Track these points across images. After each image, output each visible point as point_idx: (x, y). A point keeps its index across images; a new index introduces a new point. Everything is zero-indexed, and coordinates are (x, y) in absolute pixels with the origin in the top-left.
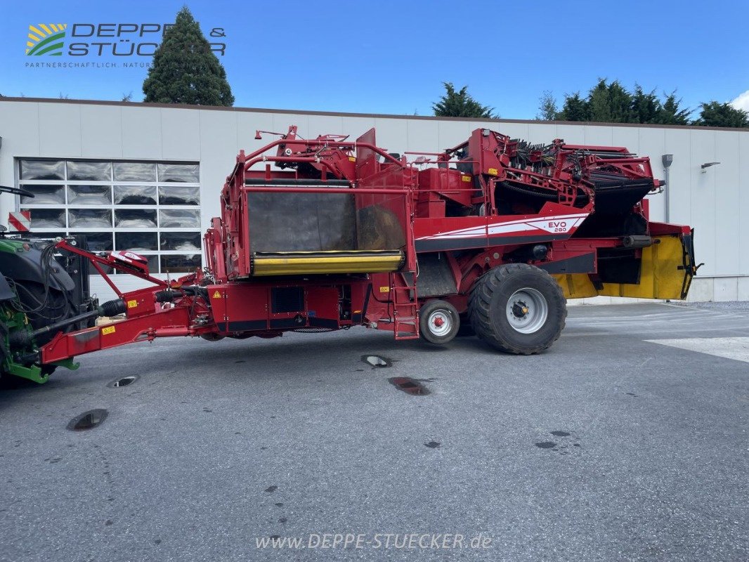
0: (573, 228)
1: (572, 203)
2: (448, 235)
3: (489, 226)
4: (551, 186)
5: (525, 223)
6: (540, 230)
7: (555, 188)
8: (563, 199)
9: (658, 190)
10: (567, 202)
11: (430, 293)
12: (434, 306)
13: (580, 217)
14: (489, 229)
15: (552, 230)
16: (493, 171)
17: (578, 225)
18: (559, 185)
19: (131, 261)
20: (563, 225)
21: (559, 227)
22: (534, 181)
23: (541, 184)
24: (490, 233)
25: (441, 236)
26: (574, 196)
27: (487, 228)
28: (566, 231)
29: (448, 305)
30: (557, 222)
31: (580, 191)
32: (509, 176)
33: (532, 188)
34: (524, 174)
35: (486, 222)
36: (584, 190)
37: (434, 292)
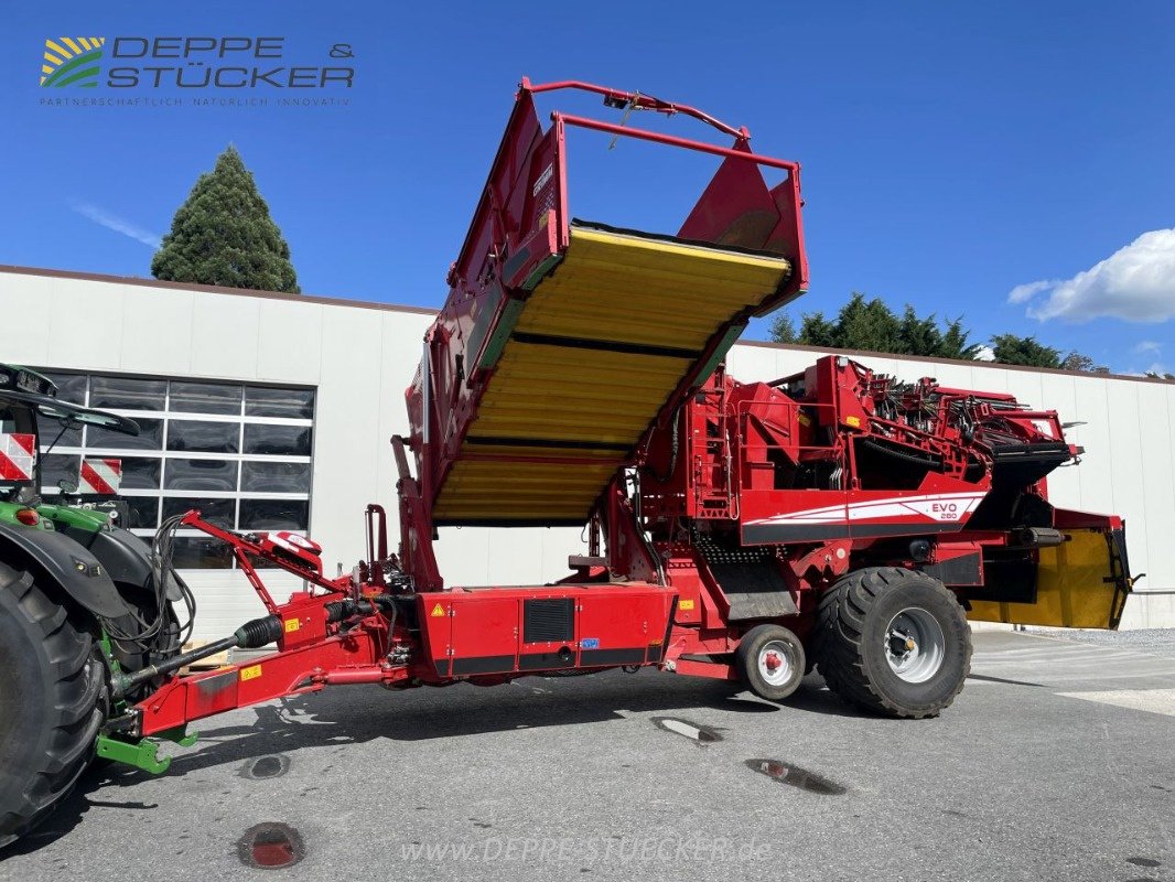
0: (966, 514)
1: (961, 475)
2: (790, 518)
3: (850, 505)
4: (932, 447)
5: (900, 503)
6: (921, 516)
7: (938, 451)
8: (950, 469)
9: (1073, 460)
10: (955, 473)
11: (758, 612)
12: (767, 635)
13: (974, 498)
14: (850, 511)
15: (937, 516)
16: (853, 421)
17: (973, 509)
18: (945, 447)
19: (296, 550)
20: (953, 508)
21: (947, 511)
22: (909, 440)
23: (918, 443)
24: (851, 517)
25: (781, 520)
26: (964, 465)
27: (847, 509)
28: (957, 519)
29: (788, 634)
30: (943, 503)
31: (972, 459)
32: (875, 430)
33: (912, 451)
34: (894, 427)
35: (847, 500)
36: (977, 456)
37: (763, 613)
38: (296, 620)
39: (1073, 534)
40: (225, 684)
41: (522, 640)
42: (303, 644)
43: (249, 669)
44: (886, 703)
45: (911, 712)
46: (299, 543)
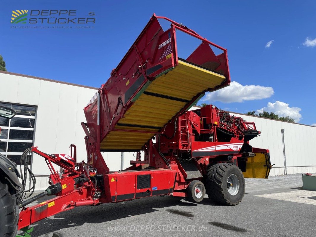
0: (240, 148)
1: (238, 138)
2: (203, 150)
3: (216, 146)
4: (232, 131)
5: (226, 146)
6: (231, 149)
7: (233, 132)
8: (235, 137)
9: (258, 135)
10: (236, 138)
11: (193, 177)
12: (197, 183)
13: (241, 144)
14: (216, 148)
15: (234, 149)
16: (216, 123)
17: (241, 147)
18: (235, 131)
19: (67, 160)
20: (237, 147)
21: (236, 148)
22: (227, 128)
23: (229, 129)
24: (216, 149)
26: (238, 136)
27: (215, 147)
28: (238, 150)
29: (201, 183)
30: (235, 146)
31: (240, 134)
32: (220, 126)
33: (226, 131)
34: (224, 125)
35: (215, 145)
36: (241, 133)
38: (66, 185)
39: (256, 154)
40: (44, 209)
41: (136, 188)
42: (67, 193)
43: (51, 203)
44: (228, 202)
45: (233, 204)
46: (68, 158)
